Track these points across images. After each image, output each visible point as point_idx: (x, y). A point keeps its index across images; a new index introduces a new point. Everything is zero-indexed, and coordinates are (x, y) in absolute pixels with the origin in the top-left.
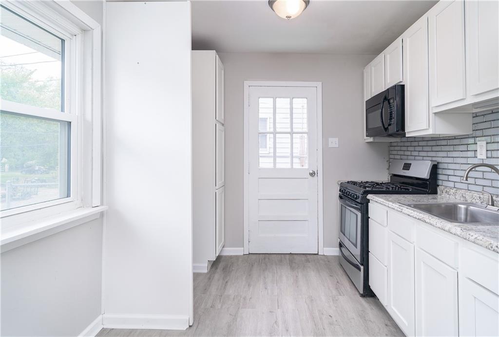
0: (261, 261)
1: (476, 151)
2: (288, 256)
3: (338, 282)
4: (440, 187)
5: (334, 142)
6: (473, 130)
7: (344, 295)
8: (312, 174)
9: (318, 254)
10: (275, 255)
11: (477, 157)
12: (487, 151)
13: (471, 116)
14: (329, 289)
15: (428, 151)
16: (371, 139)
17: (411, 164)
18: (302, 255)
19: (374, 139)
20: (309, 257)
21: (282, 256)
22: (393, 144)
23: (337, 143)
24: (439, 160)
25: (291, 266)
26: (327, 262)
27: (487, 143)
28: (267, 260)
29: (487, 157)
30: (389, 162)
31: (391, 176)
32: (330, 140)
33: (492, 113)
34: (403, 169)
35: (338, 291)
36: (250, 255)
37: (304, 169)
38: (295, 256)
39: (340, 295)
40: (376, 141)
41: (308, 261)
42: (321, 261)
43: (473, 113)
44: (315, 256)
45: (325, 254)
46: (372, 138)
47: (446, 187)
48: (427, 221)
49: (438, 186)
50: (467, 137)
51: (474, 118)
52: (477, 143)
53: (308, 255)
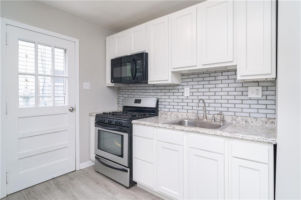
0: (26, 197)
1: (184, 92)
2: (51, 182)
3: (105, 186)
4: (160, 111)
5: (87, 86)
6: (182, 82)
7: (117, 193)
8: (72, 110)
9: (75, 171)
10: (38, 186)
11: (184, 96)
12: (190, 92)
13: (180, 75)
14: (104, 193)
15: (151, 92)
16: (113, 85)
17: (141, 100)
18: (64, 176)
19: (115, 84)
20: (70, 175)
21: (46, 183)
22: (121, 88)
23: (89, 86)
24: (159, 97)
25: (61, 190)
26: (86, 174)
27: (190, 89)
28: (32, 194)
29: (190, 96)
30: (118, 99)
31: (123, 108)
32: (85, 84)
33: (193, 74)
34: (135, 103)
35: (111, 192)
36: (9, 196)
37: (65, 106)
38: (58, 179)
39: (115, 195)
40: (116, 86)
41: (71, 179)
42: (82, 175)
43: (181, 74)
44: (74, 173)
45: (81, 169)
46: (114, 83)
47: (164, 111)
48: (201, 131)
49: (159, 111)
50: (178, 85)
51: (182, 76)
52: (184, 89)
53: (69, 174)
